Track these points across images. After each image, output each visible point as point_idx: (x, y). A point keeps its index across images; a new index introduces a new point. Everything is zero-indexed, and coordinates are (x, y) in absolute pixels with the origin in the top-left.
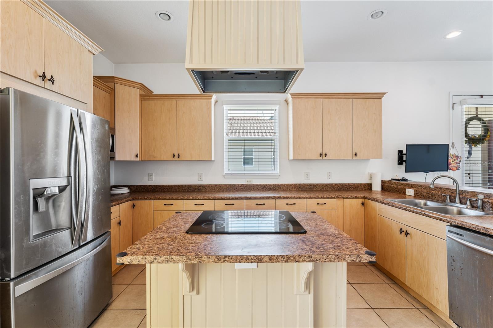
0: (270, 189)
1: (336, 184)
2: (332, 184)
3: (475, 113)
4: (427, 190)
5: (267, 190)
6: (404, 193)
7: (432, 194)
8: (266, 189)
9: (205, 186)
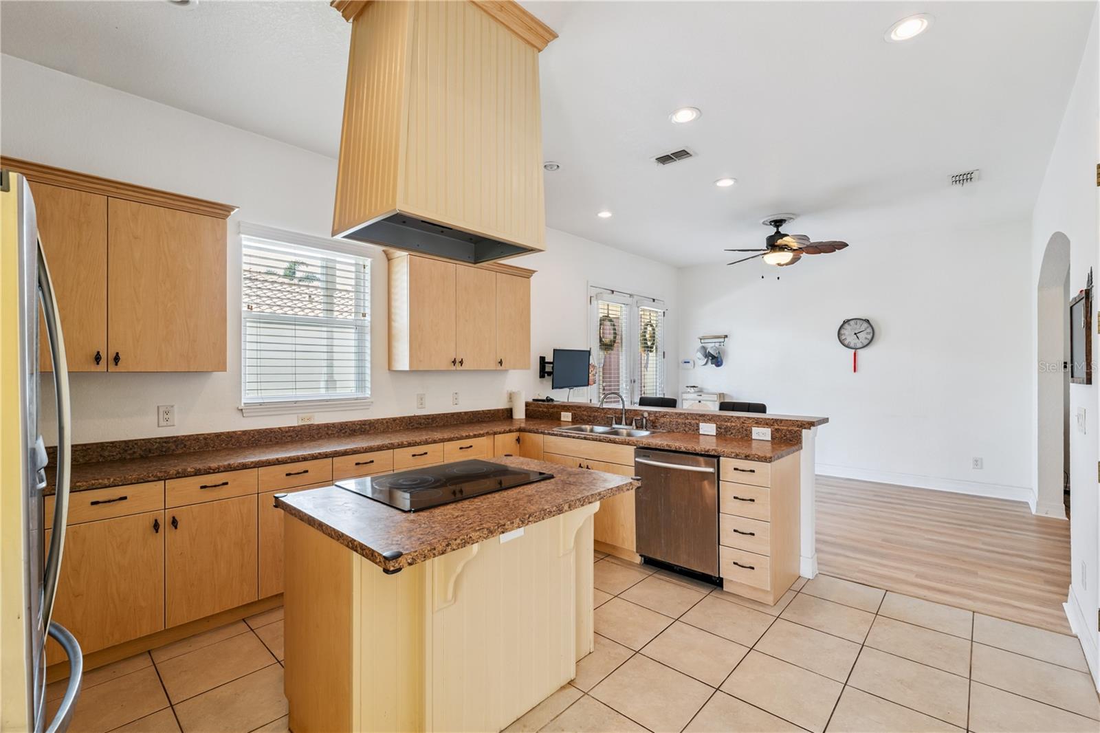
0: (354, 431)
1: (466, 413)
2: (460, 413)
3: (606, 311)
4: (587, 412)
5: (347, 434)
6: (559, 419)
7: (594, 417)
8: (346, 432)
9: (182, 440)
